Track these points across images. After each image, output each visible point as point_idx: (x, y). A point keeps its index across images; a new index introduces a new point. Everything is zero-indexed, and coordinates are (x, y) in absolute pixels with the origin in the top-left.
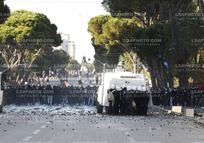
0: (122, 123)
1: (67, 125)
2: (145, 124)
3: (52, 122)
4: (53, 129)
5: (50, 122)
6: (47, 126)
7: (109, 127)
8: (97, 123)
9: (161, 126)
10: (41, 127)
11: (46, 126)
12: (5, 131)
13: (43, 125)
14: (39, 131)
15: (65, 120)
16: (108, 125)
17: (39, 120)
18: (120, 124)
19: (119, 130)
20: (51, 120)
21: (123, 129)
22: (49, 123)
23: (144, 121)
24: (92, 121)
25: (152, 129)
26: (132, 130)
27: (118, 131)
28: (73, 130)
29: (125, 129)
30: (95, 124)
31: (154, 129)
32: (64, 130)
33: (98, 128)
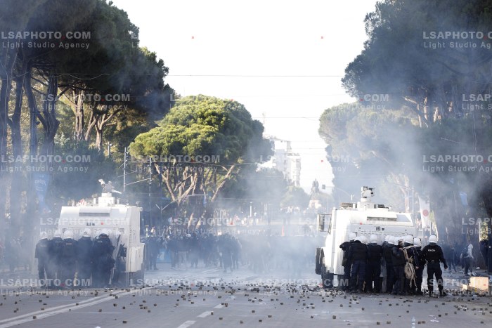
0: (363, 309)
1: (253, 312)
2: (408, 312)
3: (226, 305)
4: (221, 319)
5: (223, 304)
6: (212, 314)
7: (334, 317)
8: (313, 308)
9: (440, 316)
10: (200, 314)
11: (209, 313)
12: (124, 322)
13: (205, 311)
14: (193, 322)
15: (253, 301)
16: (334, 313)
17: (204, 300)
18: (359, 311)
19: (352, 324)
20: (227, 301)
21: (360, 321)
22: (220, 306)
23: (409, 306)
24: (304, 305)
25: (419, 323)
26: (378, 323)
27: (349, 325)
28: (260, 321)
29: (364, 321)
30: (310, 309)
31: (423, 322)
32: (241, 322)
33: (312, 317)
